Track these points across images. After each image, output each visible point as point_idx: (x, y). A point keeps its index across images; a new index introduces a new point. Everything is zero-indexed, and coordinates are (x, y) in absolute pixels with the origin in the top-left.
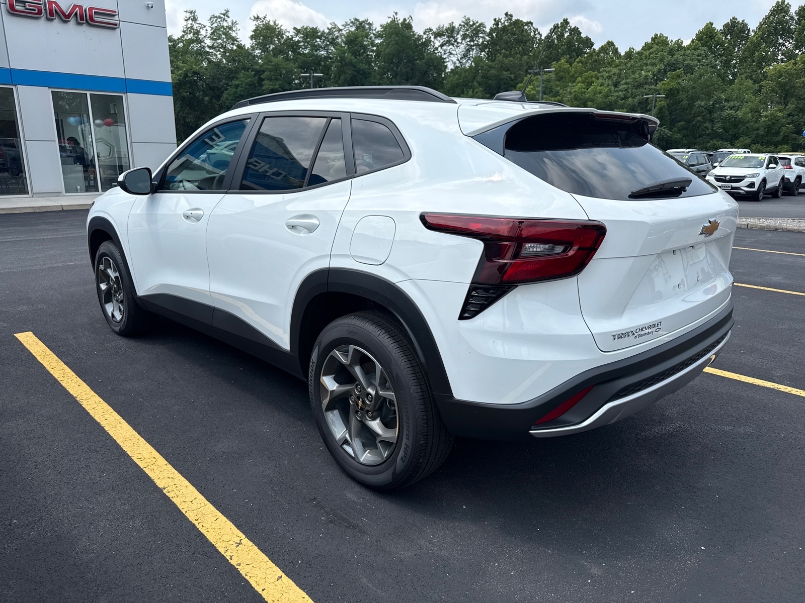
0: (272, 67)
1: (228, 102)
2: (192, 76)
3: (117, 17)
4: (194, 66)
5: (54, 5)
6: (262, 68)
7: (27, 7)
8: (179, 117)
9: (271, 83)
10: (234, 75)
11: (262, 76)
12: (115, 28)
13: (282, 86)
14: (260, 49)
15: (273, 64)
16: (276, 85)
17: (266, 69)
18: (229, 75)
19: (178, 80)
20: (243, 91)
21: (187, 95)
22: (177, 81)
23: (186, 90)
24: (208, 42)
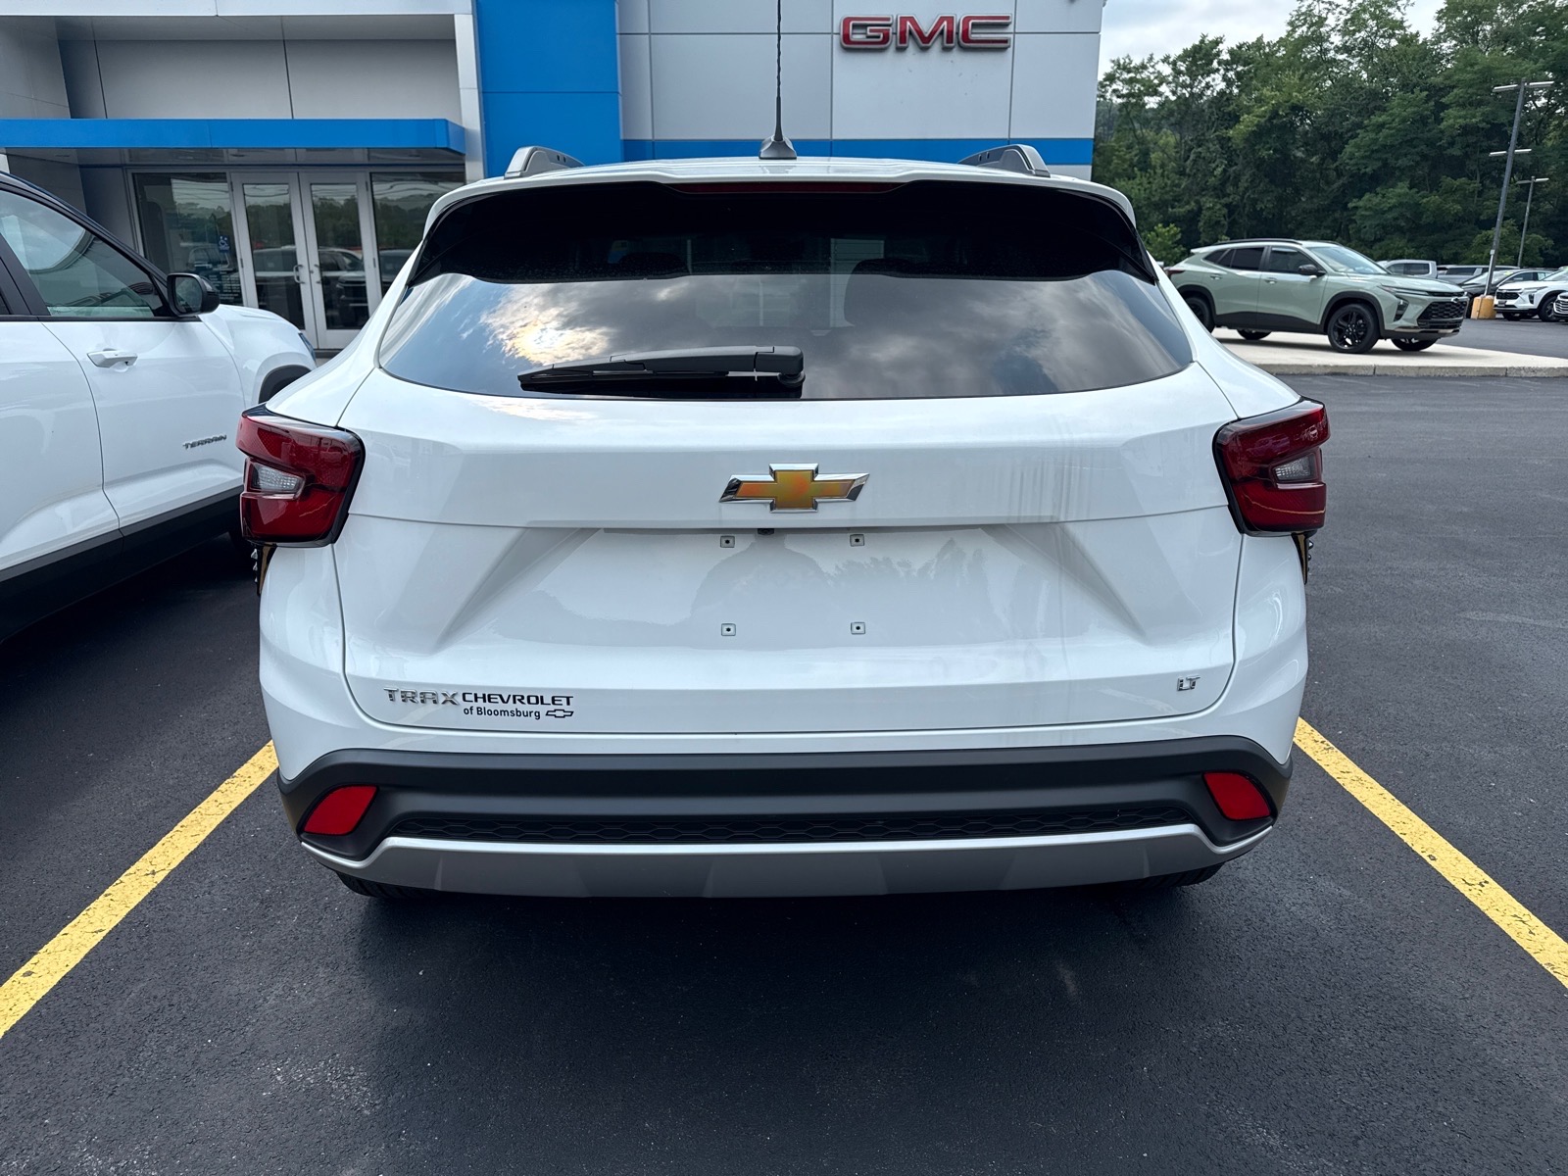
0: (1475, 76)
1: (1352, 162)
2: (1287, 114)
3: (1011, 27)
4: (1294, 94)
5: (908, 23)
6: (1447, 82)
7: (869, 34)
8: (1245, 201)
9: (1463, 113)
10: (1379, 103)
11: (1443, 100)
12: (1005, 49)
13: (1491, 117)
14: (1455, 38)
15: (1476, 68)
16: (1474, 117)
17: (1459, 81)
18: (1368, 104)
19: (1257, 125)
20: (1392, 135)
21: (1269, 155)
22: (1255, 128)
23: (1268, 146)
24: (1336, 39)
